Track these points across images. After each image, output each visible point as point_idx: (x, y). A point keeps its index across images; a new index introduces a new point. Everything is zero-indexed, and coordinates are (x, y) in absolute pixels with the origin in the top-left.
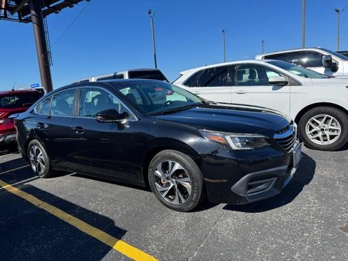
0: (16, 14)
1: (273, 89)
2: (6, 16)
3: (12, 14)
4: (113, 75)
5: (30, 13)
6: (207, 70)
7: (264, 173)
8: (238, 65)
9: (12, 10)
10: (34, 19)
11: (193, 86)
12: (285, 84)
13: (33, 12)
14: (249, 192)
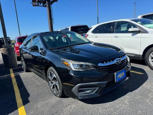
0: (42, 4)
1: (132, 35)
2: (38, 5)
3: (40, 4)
4: (65, 28)
5: (46, 3)
6: (102, 25)
7: (89, 84)
8: (117, 22)
9: (40, 2)
10: (47, 5)
11: (96, 33)
12: (139, 32)
13: (47, 2)
14: (80, 93)
